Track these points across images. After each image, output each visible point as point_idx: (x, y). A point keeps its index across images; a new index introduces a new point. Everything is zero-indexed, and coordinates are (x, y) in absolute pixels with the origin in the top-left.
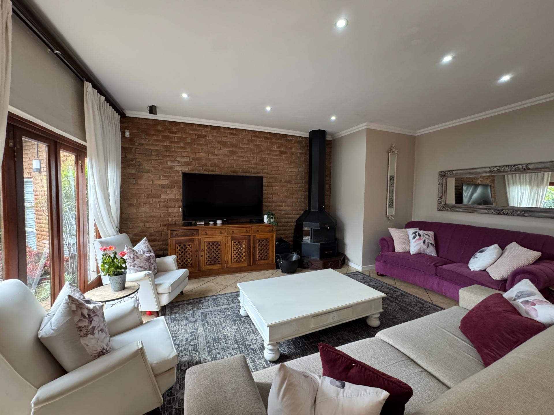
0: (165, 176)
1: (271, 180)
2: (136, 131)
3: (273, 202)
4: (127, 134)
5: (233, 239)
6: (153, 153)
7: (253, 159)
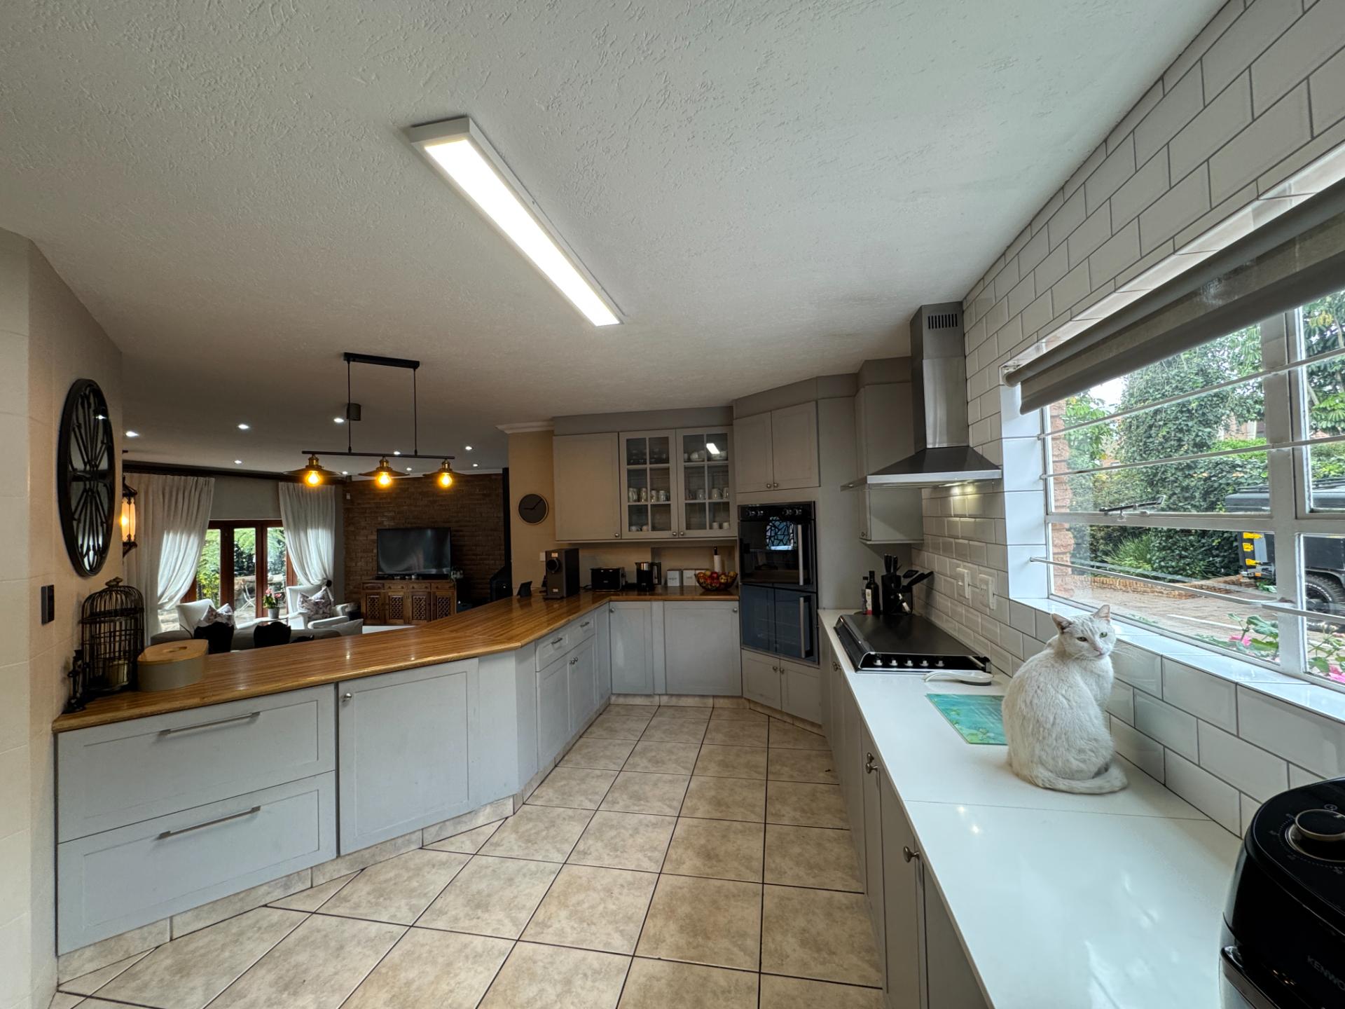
1: (474, 529)
2: (355, 493)
4: (348, 497)
5: (413, 594)
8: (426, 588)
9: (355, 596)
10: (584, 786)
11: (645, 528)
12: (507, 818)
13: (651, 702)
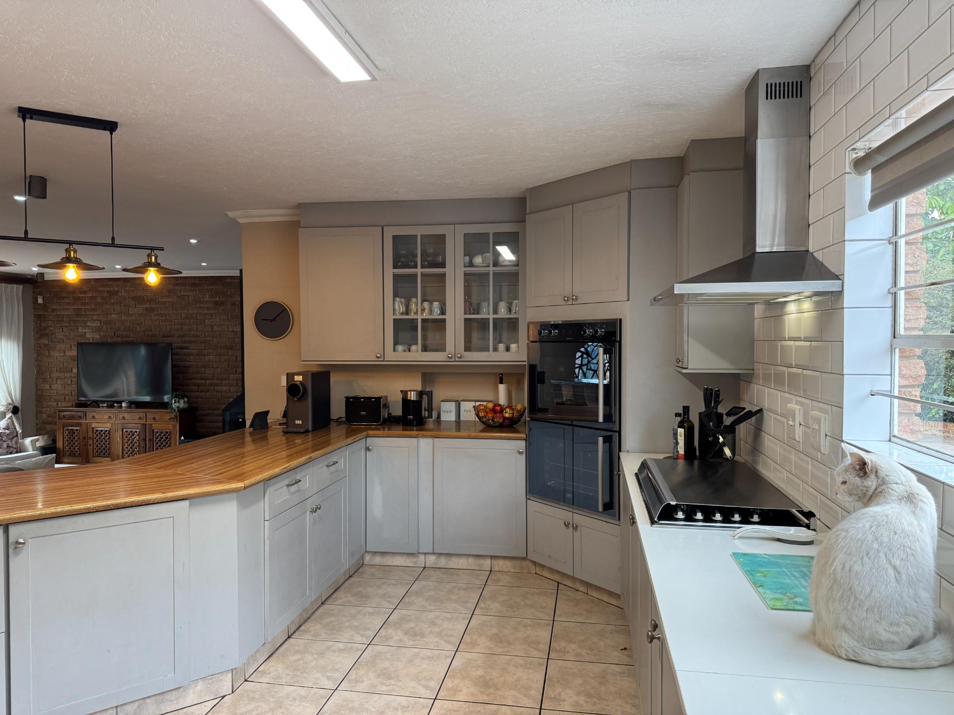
1: (203, 346)
4: (40, 301)
5: (124, 426)
7: (177, 316)
8: (140, 418)
9: (48, 427)
10: (322, 662)
11: (413, 348)
12: (223, 697)
13: (415, 563)
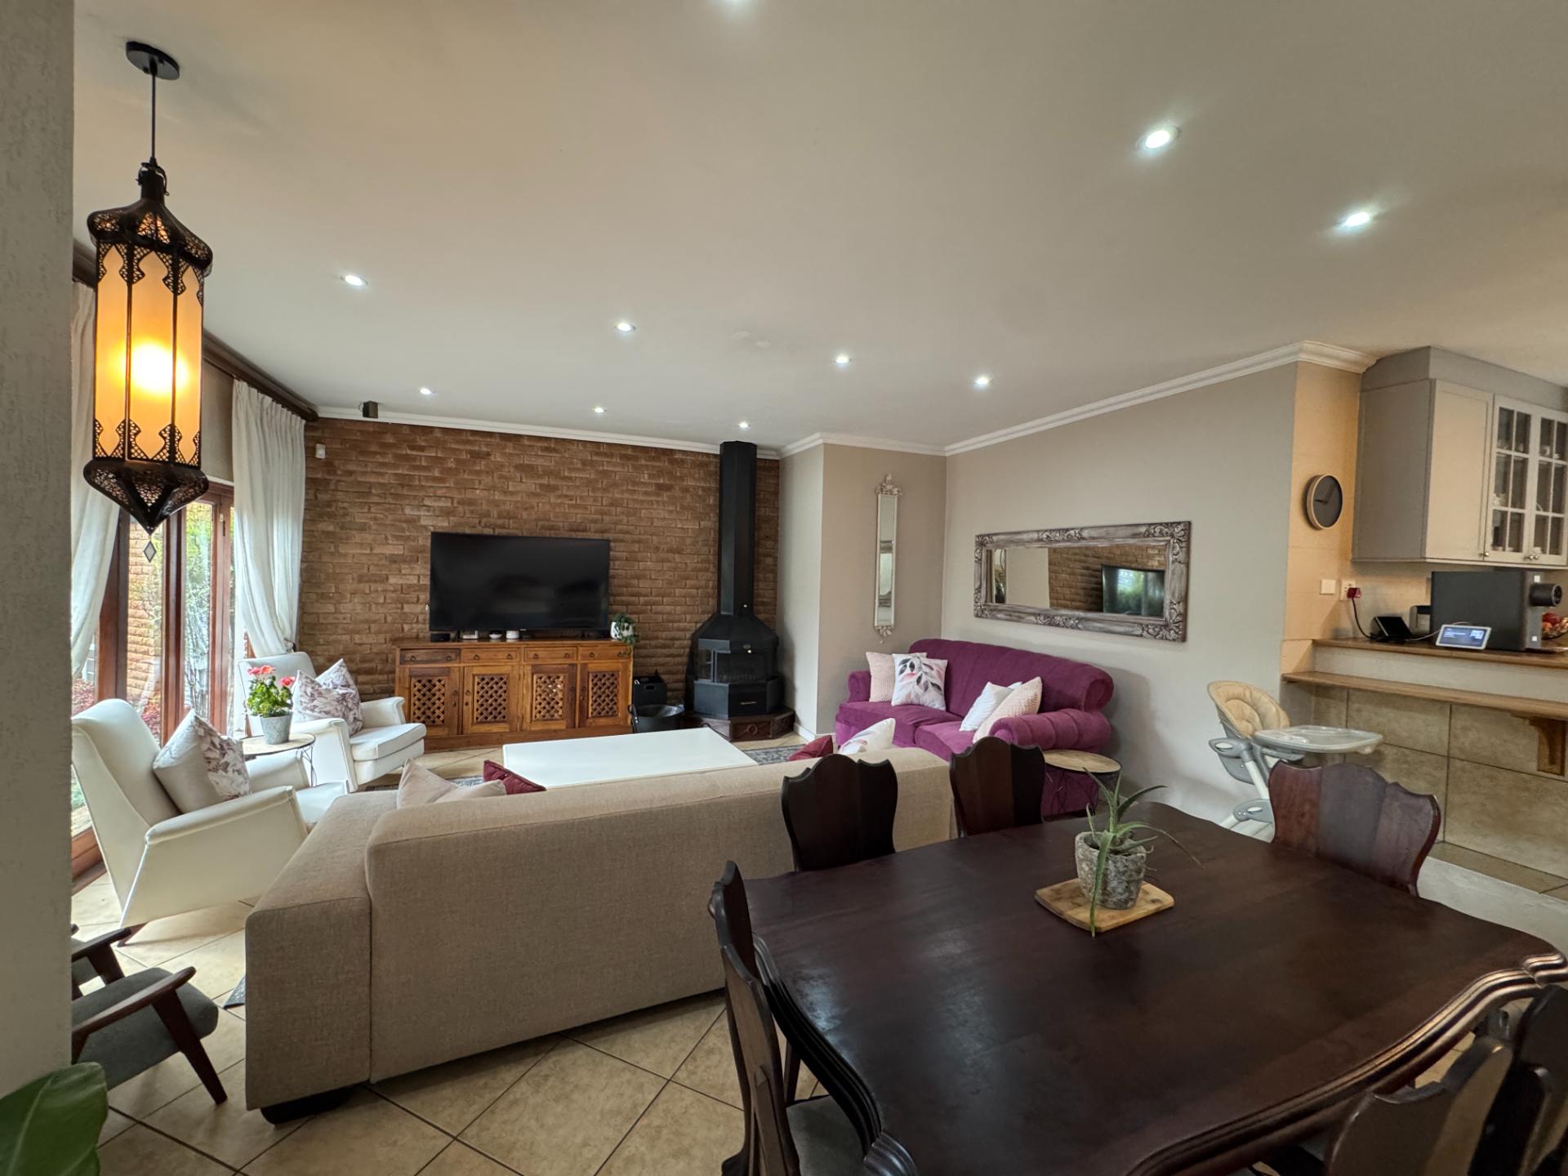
0: (397, 538)
1: (636, 547)
2: (339, 446)
3: (638, 595)
4: (321, 453)
5: (536, 670)
6: (373, 491)
7: (595, 501)
